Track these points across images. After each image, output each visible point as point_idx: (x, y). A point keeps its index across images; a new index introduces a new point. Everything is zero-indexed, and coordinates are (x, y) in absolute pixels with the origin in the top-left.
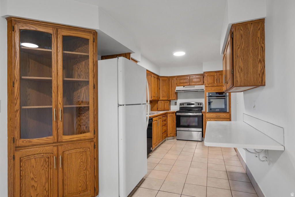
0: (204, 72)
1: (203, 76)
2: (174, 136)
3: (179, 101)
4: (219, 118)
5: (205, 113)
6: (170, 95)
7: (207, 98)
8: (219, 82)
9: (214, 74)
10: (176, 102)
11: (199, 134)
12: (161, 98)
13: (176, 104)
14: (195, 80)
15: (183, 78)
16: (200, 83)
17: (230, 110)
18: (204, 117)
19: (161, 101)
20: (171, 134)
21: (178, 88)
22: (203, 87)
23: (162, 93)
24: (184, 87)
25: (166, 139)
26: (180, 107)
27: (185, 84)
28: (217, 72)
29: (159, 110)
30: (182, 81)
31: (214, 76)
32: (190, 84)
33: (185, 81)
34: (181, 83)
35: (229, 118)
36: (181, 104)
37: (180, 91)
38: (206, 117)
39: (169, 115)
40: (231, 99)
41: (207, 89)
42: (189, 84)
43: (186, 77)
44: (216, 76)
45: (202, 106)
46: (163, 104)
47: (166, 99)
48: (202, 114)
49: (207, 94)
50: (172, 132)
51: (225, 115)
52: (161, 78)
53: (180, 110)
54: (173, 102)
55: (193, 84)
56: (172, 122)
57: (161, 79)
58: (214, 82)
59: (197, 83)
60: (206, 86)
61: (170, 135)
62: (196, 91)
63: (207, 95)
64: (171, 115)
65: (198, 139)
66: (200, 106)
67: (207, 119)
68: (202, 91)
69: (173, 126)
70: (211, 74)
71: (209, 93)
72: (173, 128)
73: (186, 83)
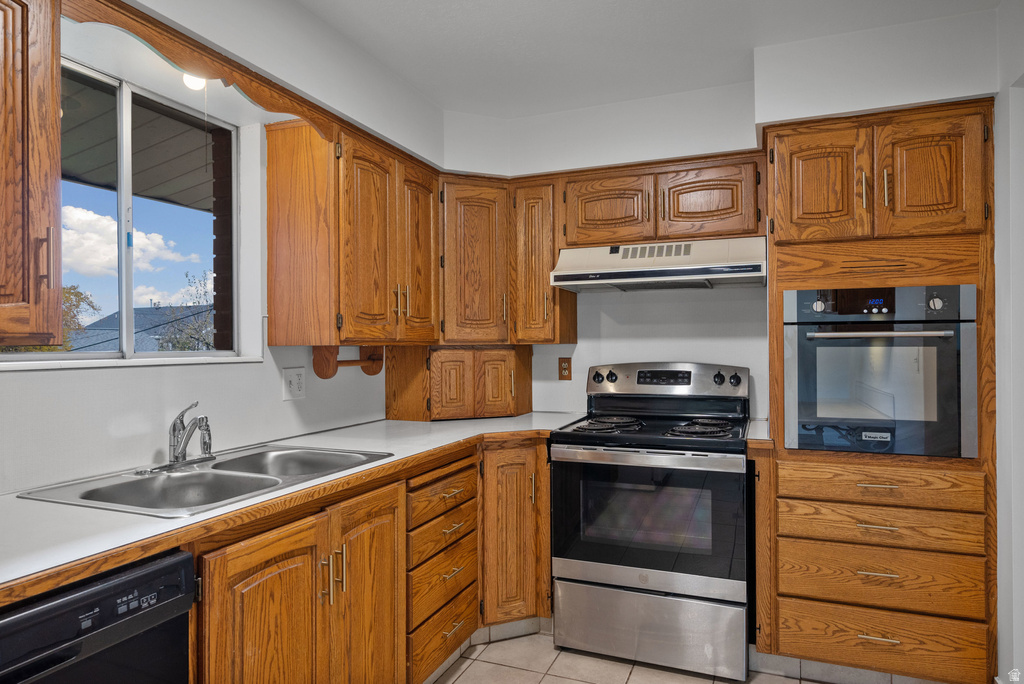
0: (765, 131)
1: (750, 168)
2: (535, 616)
3: (587, 353)
4: (891, 501)
5: (772, 451)
6: (521, 313)
7: (791, 333)
8: (892, 200)
9: (844, 138)
10: (568, 360)
11: (723, 625)
12: (453, 332)
13: (564, 369)
14: (694, 201)
15: (609, 184)
16: (731, 223)
17: (986, 443)
18: (761, 487)
19: (454, 348)
20: (509, 600)
21: (573, 261)
22: (754, 251)
23: (461, 294)
24: (614, 250)
25: (480, 635)
26: (593, 393)
27: (624, 231)
28: (870, 125)
29: (436, 410)
30: (599, 210)
31: (846, 155)
32: (661, 232)
33: (620, 208)
34: (593, 223)
35: (980, 505)
36: (596, 377)
37: (585, 277)
38: (782, 492)
39: (493, 460)
40: (992, 349)
41: (785, 264)
42: (648, 229)
43: (630, 182)
44: (865, 156)
45: (742, 392)
46: (469, 375)
47: (492, 334)
48: (750, 465)
49: (790, 300)
50: (520, 583)
51: (939, 484)
52: (453, 188)
53: (590, 416)
54: (544, 359)
55: (683, 226)
56: (520, 512)
57: (449, 193)
58: (846, 209)
59: (711, 225)
60: (780, 235)
61: (507, 608)
62: (704, 283)
63: (791, 313)
64: (509, 455)
65: (716, 664)
66: (726, 390)
67: (791, 509)
68: (750, 281)
69: (530, 544)
70: (825, 139)
71: (804, 298)
72: (531, 559)
73: (629, 220)
